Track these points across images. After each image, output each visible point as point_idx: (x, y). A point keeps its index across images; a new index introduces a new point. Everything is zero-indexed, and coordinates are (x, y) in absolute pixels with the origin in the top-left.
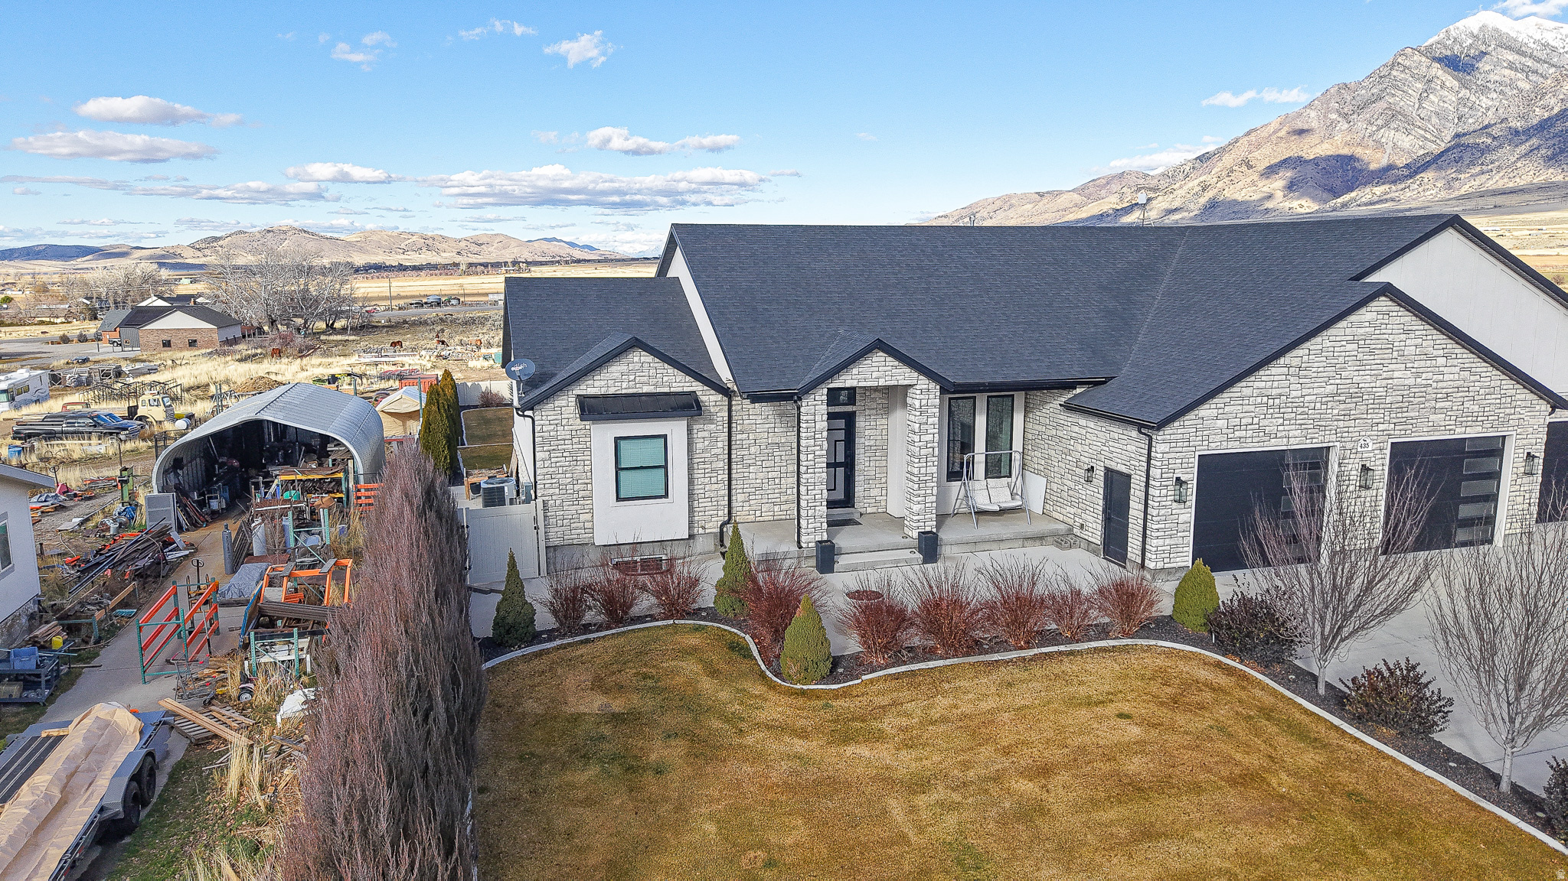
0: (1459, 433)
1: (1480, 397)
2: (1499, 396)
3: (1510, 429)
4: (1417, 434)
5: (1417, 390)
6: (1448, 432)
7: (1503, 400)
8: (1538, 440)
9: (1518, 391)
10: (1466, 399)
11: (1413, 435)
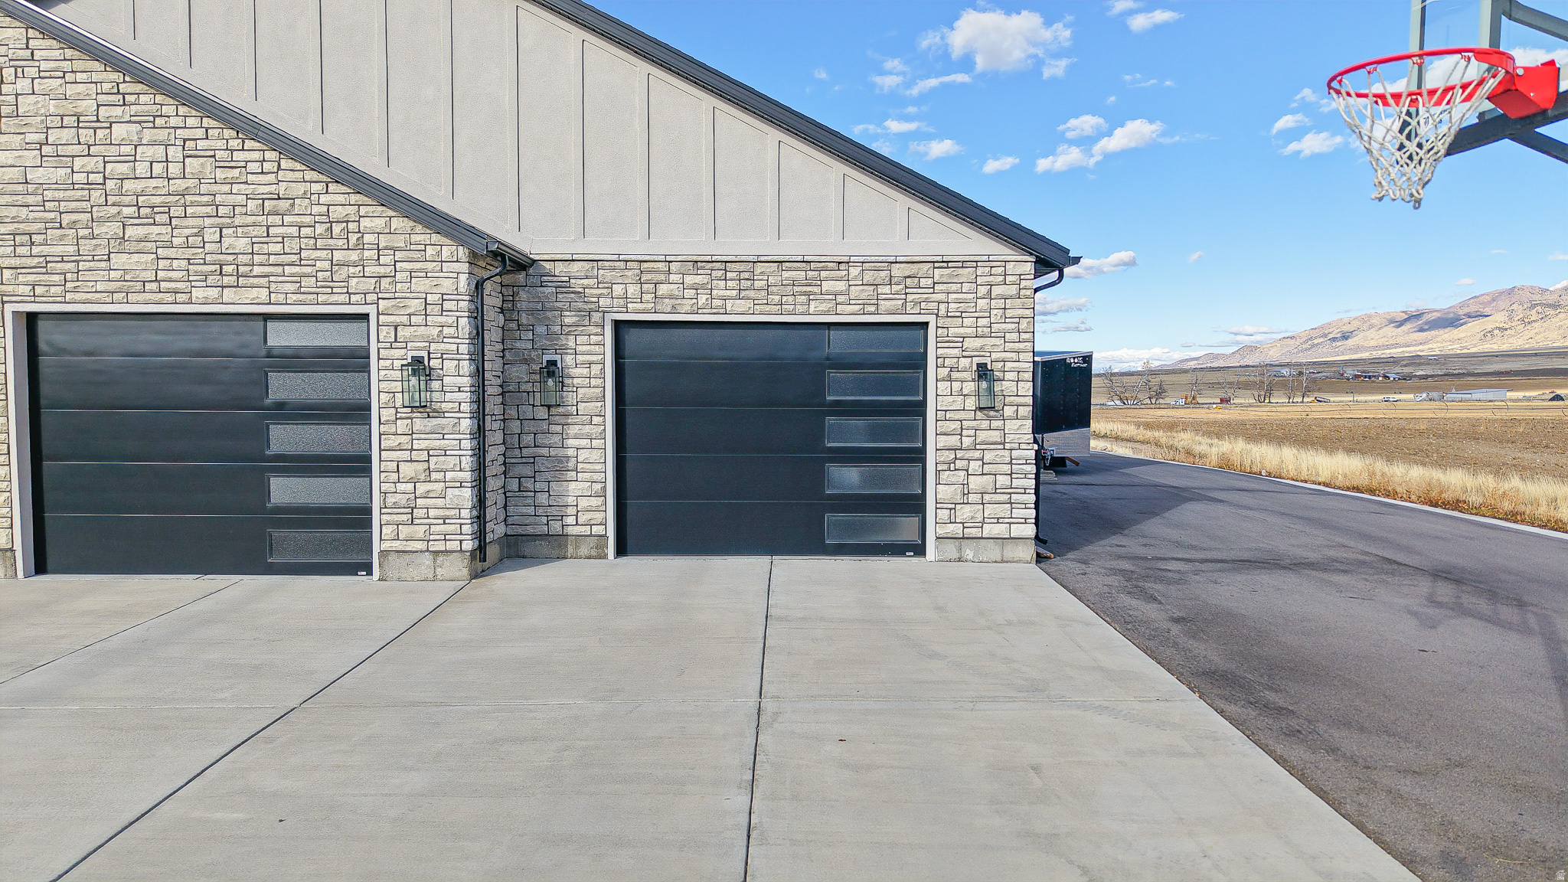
0: (203, 299)
1: (250, 220)
2: (307, 219)
3: (354, 298)
4: (78, 296)
5: (61, 195)
6: (169, 298)
7: (320, 229)
8: (446, 331)
9: (363, 210)
10: (208, 221)
11: (69, 296)
